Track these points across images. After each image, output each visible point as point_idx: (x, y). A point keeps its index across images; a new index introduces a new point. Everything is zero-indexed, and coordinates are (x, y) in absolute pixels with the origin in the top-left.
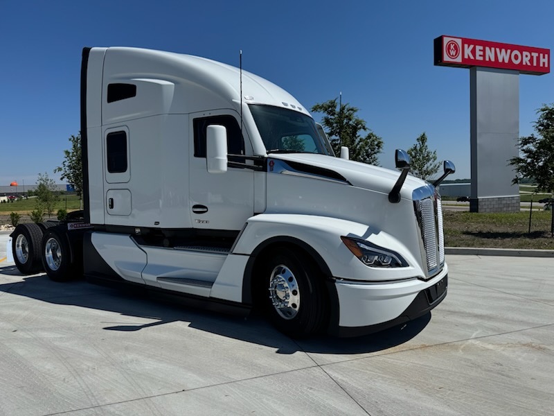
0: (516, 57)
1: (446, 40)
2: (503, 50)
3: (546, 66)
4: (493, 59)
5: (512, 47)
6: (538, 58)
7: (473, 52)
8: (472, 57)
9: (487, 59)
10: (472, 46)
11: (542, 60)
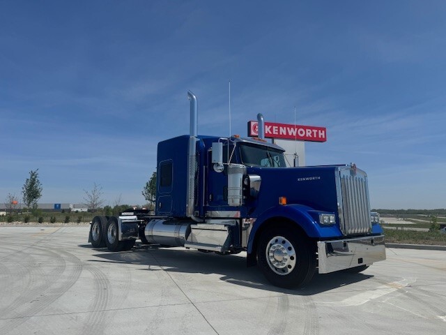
0: (301, 132)
1: (253, 124)
2: (292, 129)
3: (324, 137)
4: (285, 133)
5: (299, 127)
6: (317, 133)
7: (271, 130)
8: (270, 133)
9: (281, 134)
10: (270, 127)
11: (320, 134)
